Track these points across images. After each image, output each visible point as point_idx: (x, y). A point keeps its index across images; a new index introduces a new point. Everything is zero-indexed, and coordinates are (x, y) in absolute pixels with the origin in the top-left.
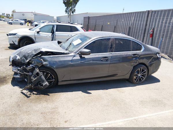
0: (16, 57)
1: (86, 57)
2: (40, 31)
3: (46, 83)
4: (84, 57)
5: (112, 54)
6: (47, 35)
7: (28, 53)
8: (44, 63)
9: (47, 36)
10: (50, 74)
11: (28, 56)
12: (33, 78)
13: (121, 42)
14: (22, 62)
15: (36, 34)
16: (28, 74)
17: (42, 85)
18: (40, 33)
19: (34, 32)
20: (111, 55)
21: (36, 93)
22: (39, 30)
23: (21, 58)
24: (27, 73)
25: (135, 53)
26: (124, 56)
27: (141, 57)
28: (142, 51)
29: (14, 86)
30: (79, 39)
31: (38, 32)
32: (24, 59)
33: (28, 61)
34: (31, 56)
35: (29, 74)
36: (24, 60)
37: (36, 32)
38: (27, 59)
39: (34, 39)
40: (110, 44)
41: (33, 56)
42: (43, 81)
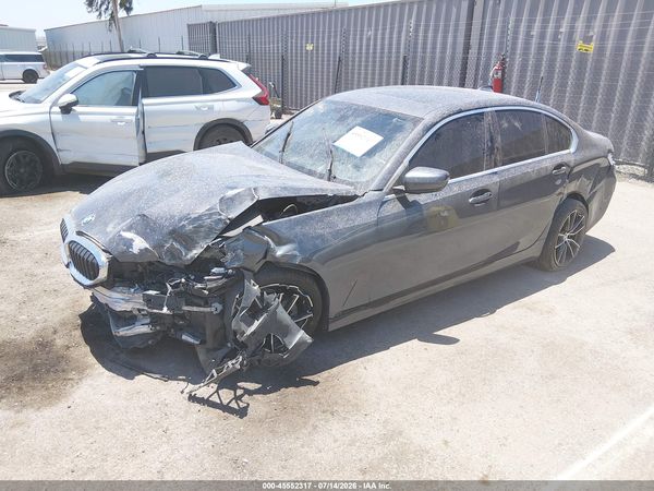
0: (129, 243)
1: (423, 198)
2: (75, 103)
3: (300, 335)
4: (415, 202)
5: (496, 173)
6: (114, 117)
7: (193, 216)
8: (280, 251)
9: (114, 122)
10: (299, 294)
11: (196, 230)
12: (243, 326)
13: (516, 124)
14: (166, 261)
15: (58, 117)
16: (208, 309)
17: (285, 349)
18: (77, 109)
19: (45, 107)
20: (496, 179)
21: (257, 386)
22: (71, 98)
23: (158, 246)
24: (202, 309)
25: (559, 161)
26: (534, 176)
27: (575, 170)
28: (572, 149)
29: (130, 377)
30: (360, 125)
31: (66, 109)
32: (177, 245)
33: (196, 252)
34: (211, 229)
35: (213, 309)
36: (173, 253)
37: (57, 109)
38: (189, 246)
39: (49, 140)
40: (487, 136)
41: (221, 226)
42: (286, 331)
